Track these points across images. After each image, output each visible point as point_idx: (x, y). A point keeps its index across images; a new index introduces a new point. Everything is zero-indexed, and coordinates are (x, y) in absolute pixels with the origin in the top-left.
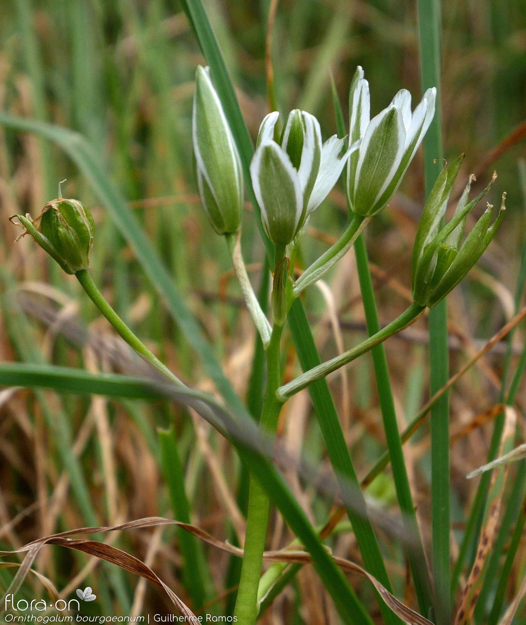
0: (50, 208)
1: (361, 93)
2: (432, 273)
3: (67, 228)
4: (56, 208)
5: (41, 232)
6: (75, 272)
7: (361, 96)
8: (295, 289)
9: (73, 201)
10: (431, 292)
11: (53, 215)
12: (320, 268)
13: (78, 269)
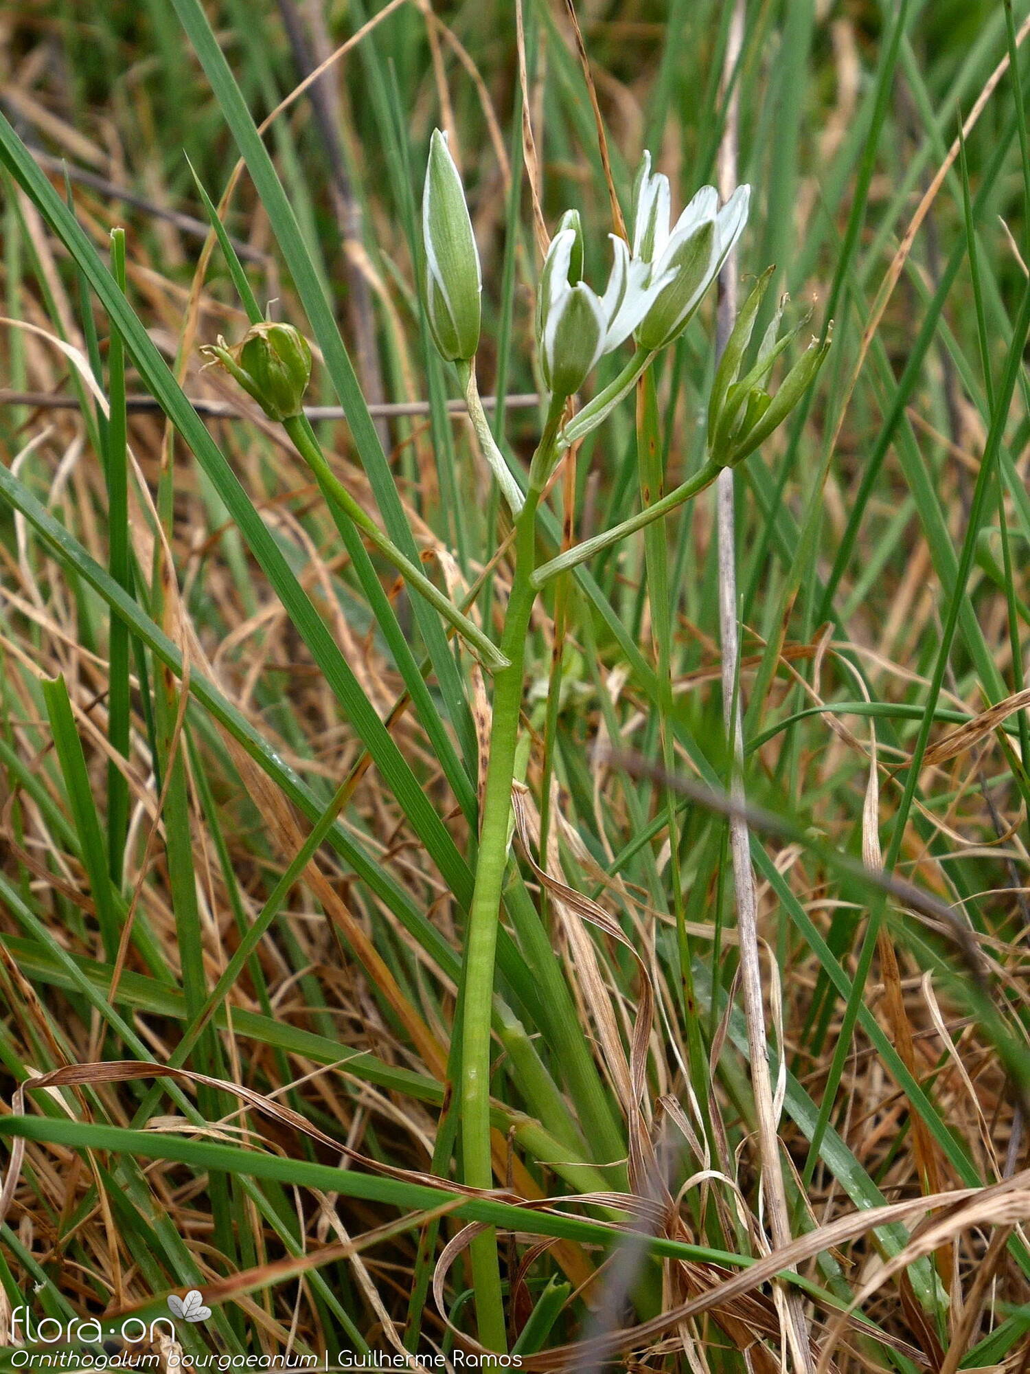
0: (257, 338)
1: (658, 191)
2: (738, 424)
3: (279, 364)
4: (265, 337)
5: (243, 368)
6: (283, 419)
7: (657, 195)
8: (560, 444)
9: (285, 327)
10: (737, 448)
11: (261, 346)
12: (594, 416)
13: (288, 415)
